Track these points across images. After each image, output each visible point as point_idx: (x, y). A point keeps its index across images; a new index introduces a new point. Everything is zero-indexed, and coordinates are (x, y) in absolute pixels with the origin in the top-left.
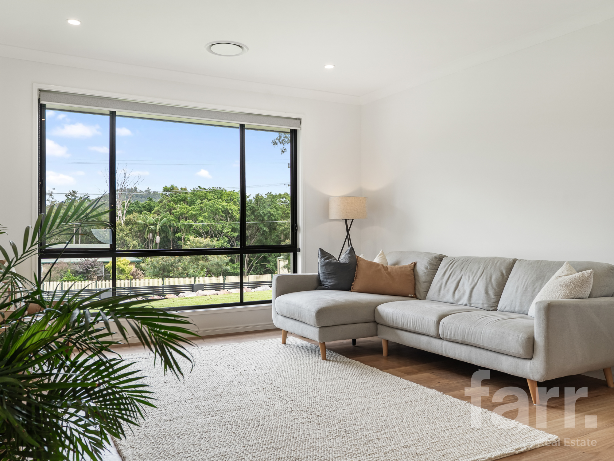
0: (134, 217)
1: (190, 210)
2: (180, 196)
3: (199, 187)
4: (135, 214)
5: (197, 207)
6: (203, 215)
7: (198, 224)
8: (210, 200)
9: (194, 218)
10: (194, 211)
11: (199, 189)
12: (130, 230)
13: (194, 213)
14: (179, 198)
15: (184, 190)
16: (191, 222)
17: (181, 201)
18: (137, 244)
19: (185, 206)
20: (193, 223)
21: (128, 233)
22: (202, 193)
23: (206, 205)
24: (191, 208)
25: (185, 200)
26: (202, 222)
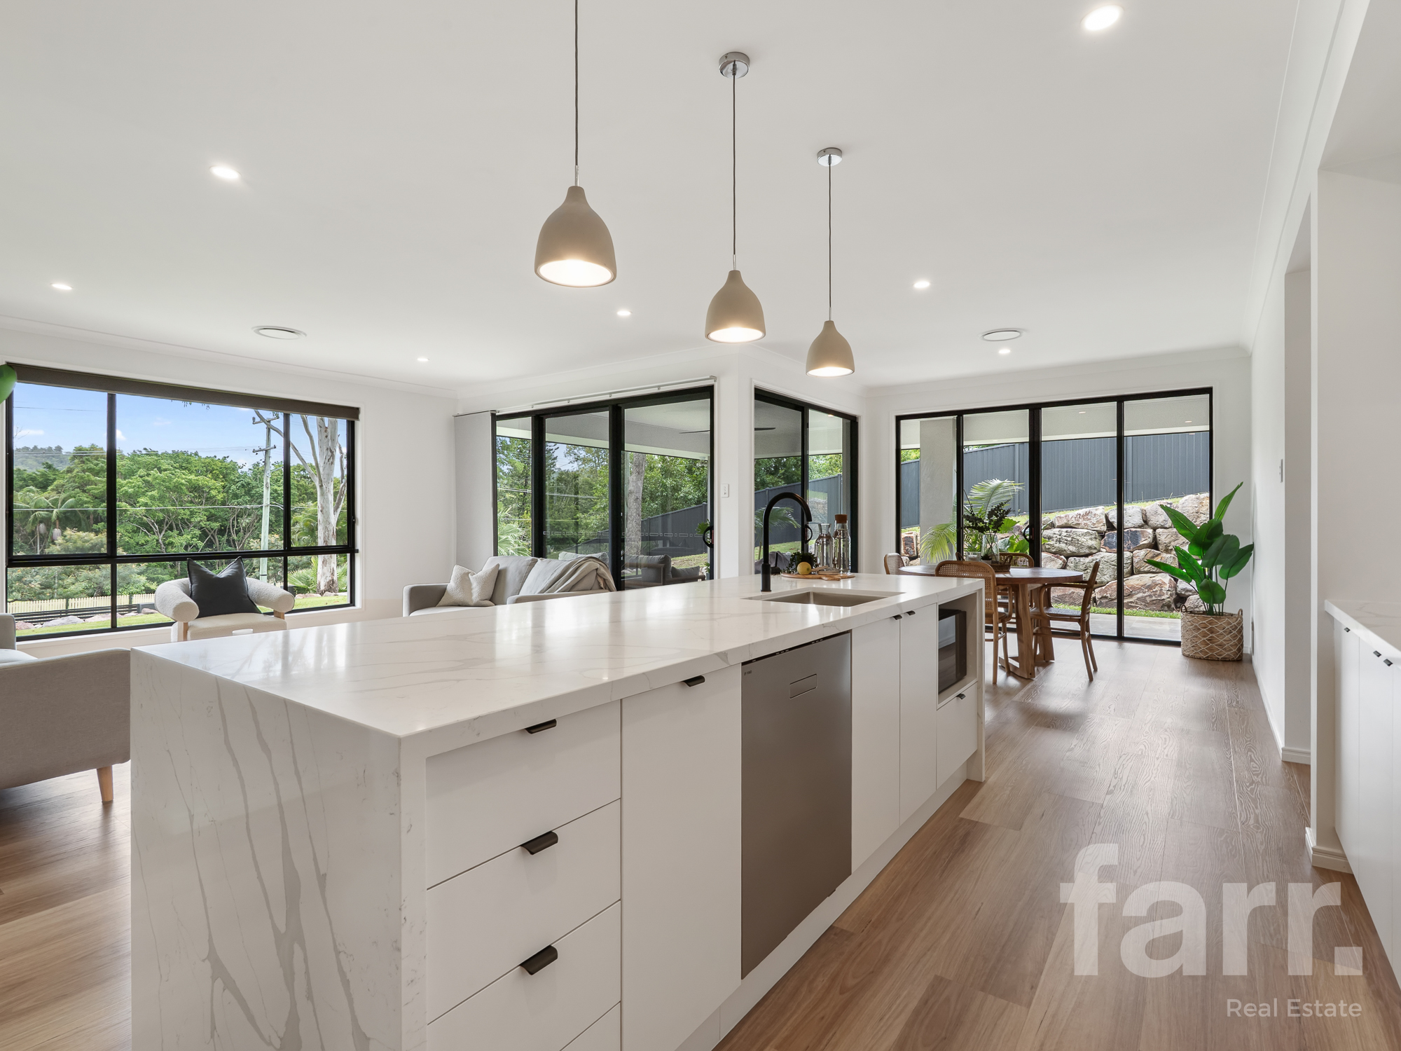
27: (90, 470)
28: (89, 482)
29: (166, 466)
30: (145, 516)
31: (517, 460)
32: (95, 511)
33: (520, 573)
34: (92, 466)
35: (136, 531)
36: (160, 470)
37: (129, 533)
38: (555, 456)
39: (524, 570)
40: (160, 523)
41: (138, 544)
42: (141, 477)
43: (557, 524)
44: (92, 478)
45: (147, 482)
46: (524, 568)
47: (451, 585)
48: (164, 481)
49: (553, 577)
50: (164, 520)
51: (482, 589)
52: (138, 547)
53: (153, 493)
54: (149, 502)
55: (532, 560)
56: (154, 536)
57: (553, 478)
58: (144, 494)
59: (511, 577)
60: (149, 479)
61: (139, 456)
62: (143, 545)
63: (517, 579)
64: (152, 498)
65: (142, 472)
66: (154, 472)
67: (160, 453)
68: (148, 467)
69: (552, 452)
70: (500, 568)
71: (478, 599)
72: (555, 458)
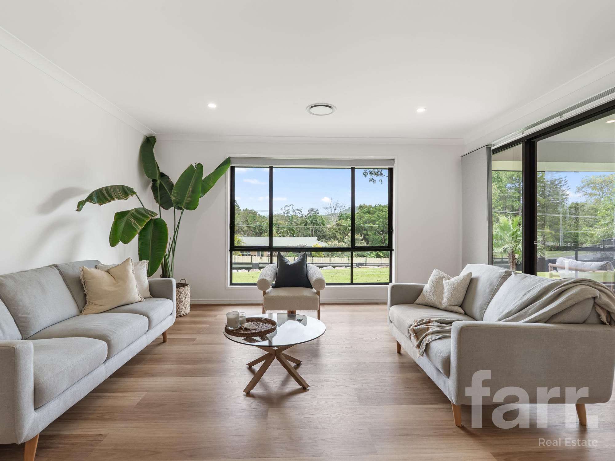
0: (342, 222)
1: (371, 218)
2: (367, 209)
3: (379, 204)
4: (342, 221)
5: (376, 216)
6: (379, 220)
7: (376, 226)
8: (384, 212)
9: (374, 222)
10: (374, 218)
11: (378, 205)
12: (339, 229)
13: (374, 219)
14: (366, 211)
15: (370, 207)
16: (372, 225)
17: (368, 212)
18: (342, 237)
19: (369, 215)
20: (373, 225)
21: (338, 231)
22: (380, 208)
23: (381, 215)
24: (372, 216)
25: (369, 212)
26: (378, 224)
27: (363, 212)
28: (363, 217)
29: (385, 210)
30: (378, 229)
31: (541, 198)
32: (364, 226)
33: (491, 285)
34: (364, 211)
35: (375, 234)
36: (383, 212)
37: (373, 234)
38: (568, 194)
39: (496, 282)
40: (383, 231)
41: (376, 239)
42: (377, 214)
43: (569, 234)
44: (363, 215)
45: (379, 216)
46: (495, 280)
47: (427, 287)
48: (384, 216)
49: (526, 298)
50: (384, 230)
51: (452, 294)
52: (376, 240)
53: (380, 220)
54: (379, 223)
55: (506, 272)
56: (381, 236)
57: (566, 207)
58: (377, 221)
59: (482, 288)
60: (379, 215)
61: (377, 207)
62: (377, 239)
63: (488, 291)
64: (380, 222)
65: (377, 213)
66: (381, 212)
67: (383, 206)
68: (379, 210)
69: (565, 191)
70: (473, 276)
71: (446, 304)
72: (567, 195)
